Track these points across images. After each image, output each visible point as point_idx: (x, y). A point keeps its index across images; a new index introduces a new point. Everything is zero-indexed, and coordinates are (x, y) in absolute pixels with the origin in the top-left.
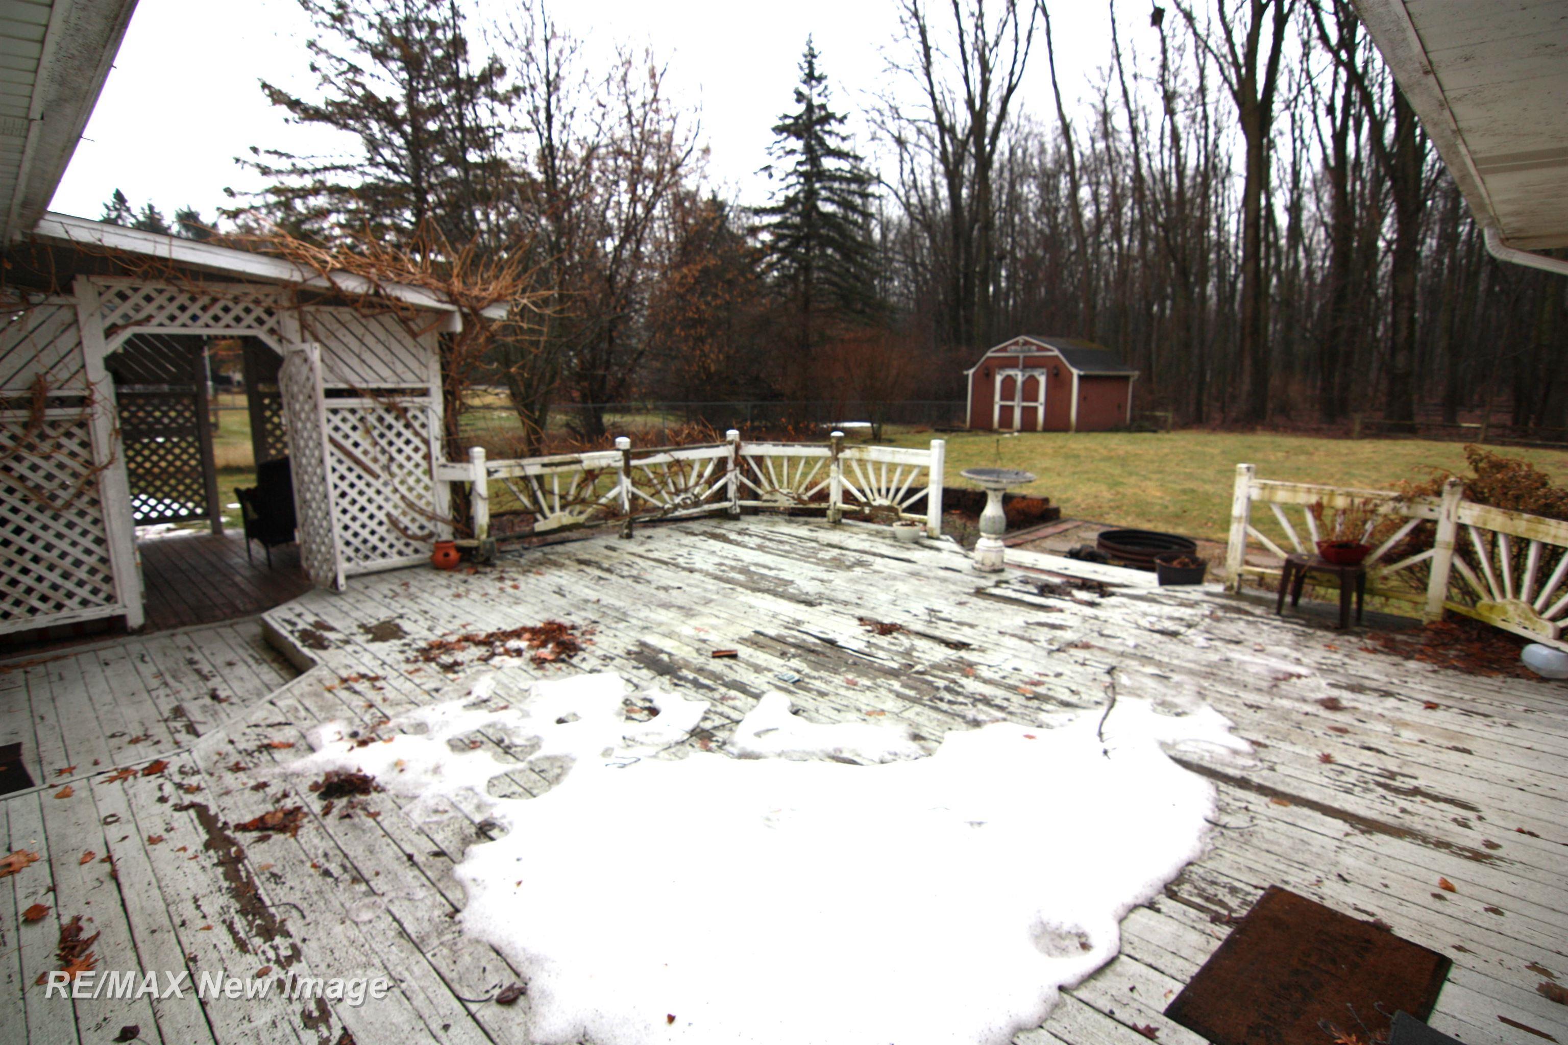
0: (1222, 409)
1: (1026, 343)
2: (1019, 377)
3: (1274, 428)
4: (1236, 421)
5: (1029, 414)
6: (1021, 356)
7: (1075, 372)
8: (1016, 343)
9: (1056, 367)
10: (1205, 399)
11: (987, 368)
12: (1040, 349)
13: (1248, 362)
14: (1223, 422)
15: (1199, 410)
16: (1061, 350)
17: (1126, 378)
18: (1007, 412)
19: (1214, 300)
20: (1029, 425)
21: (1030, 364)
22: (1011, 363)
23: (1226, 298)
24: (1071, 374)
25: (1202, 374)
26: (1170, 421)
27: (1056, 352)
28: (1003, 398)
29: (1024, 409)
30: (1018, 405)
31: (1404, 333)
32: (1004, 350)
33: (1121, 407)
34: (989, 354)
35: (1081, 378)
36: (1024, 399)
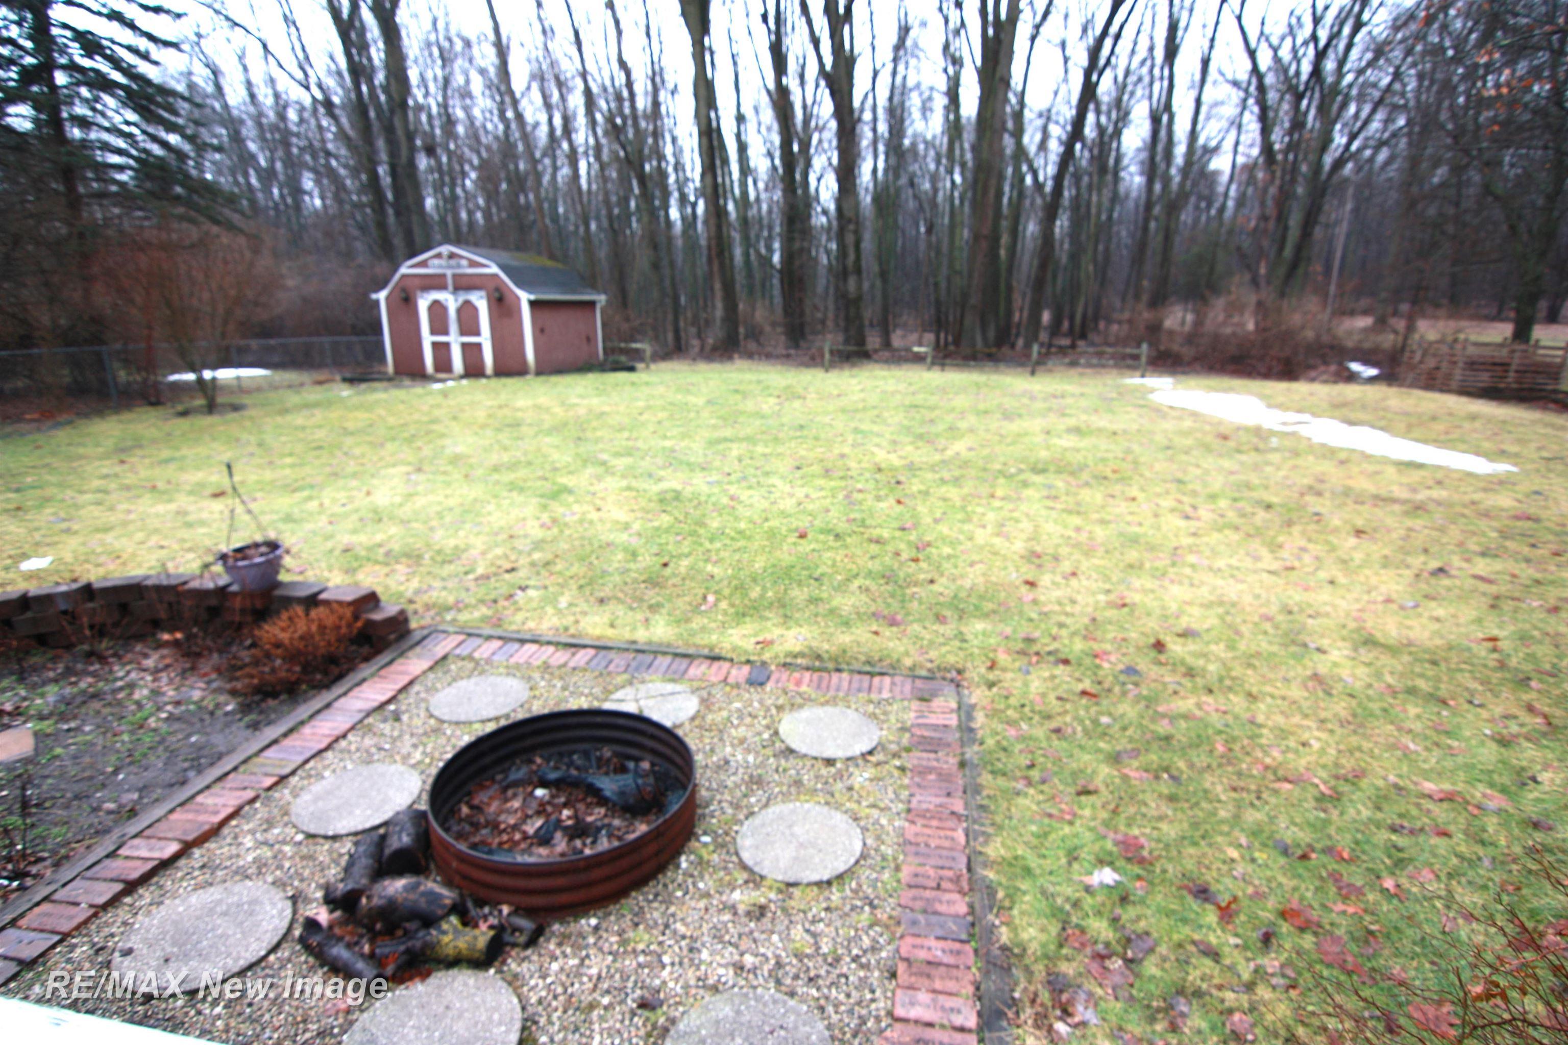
0: (699, 336)
1: (452, 256)
2: (451, 301)
3: (750, 356)
4: (714, 349)
5: (472, 352)
6: (449, 273)
7: (524, 297)
8: (439, 256)
9: (497, 289)
10: (682, 324)
11: (404, 290)
12: (473, 264)
13: (718, 286)
14: (702, 348)
15: (677, 338)
16: (502, 267)
17: (592, 304)
18: (441, 350)
19: (679, 224)
20: (474, 371)
21: (463, 284)
22: (436, 283)
23: (689, 222)
24: (518, 299)
25: (676, 299)
26: (648, 353)
27: (494, 269)
28: (433, 332)
29: (464, 346)
30: (455, 340)
31: (852, 257)
32: (424, 264)
33: (590, 339)
34: (404, 270)
35: (532, 304)
36: (463, 333)
